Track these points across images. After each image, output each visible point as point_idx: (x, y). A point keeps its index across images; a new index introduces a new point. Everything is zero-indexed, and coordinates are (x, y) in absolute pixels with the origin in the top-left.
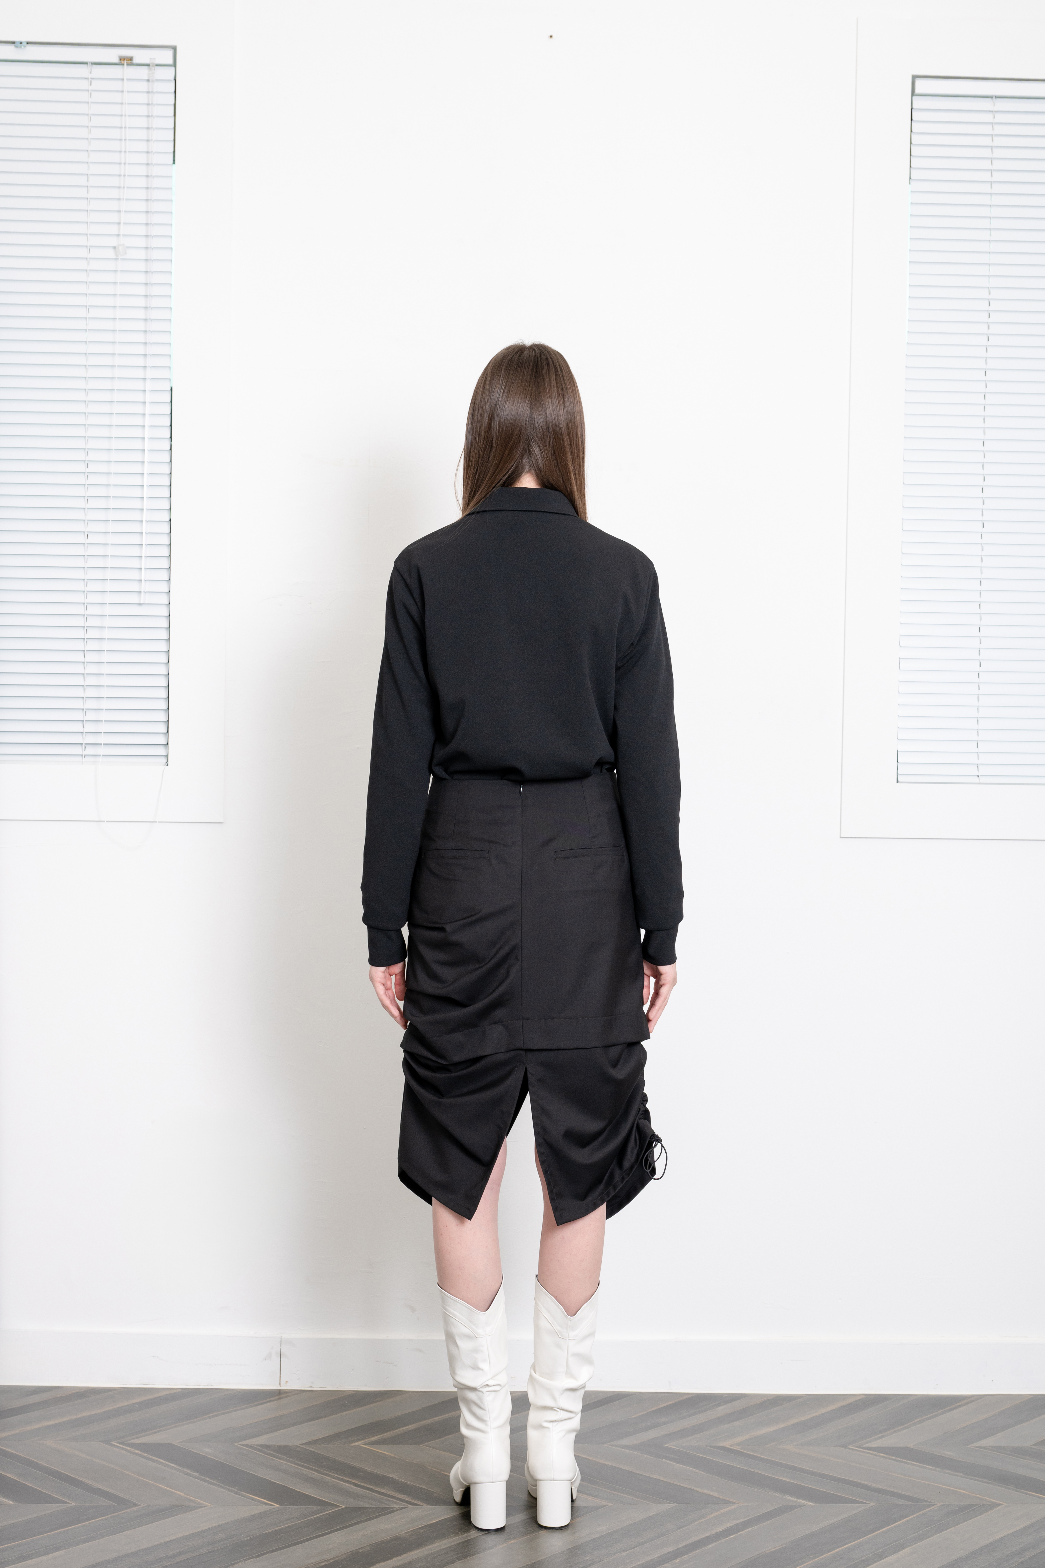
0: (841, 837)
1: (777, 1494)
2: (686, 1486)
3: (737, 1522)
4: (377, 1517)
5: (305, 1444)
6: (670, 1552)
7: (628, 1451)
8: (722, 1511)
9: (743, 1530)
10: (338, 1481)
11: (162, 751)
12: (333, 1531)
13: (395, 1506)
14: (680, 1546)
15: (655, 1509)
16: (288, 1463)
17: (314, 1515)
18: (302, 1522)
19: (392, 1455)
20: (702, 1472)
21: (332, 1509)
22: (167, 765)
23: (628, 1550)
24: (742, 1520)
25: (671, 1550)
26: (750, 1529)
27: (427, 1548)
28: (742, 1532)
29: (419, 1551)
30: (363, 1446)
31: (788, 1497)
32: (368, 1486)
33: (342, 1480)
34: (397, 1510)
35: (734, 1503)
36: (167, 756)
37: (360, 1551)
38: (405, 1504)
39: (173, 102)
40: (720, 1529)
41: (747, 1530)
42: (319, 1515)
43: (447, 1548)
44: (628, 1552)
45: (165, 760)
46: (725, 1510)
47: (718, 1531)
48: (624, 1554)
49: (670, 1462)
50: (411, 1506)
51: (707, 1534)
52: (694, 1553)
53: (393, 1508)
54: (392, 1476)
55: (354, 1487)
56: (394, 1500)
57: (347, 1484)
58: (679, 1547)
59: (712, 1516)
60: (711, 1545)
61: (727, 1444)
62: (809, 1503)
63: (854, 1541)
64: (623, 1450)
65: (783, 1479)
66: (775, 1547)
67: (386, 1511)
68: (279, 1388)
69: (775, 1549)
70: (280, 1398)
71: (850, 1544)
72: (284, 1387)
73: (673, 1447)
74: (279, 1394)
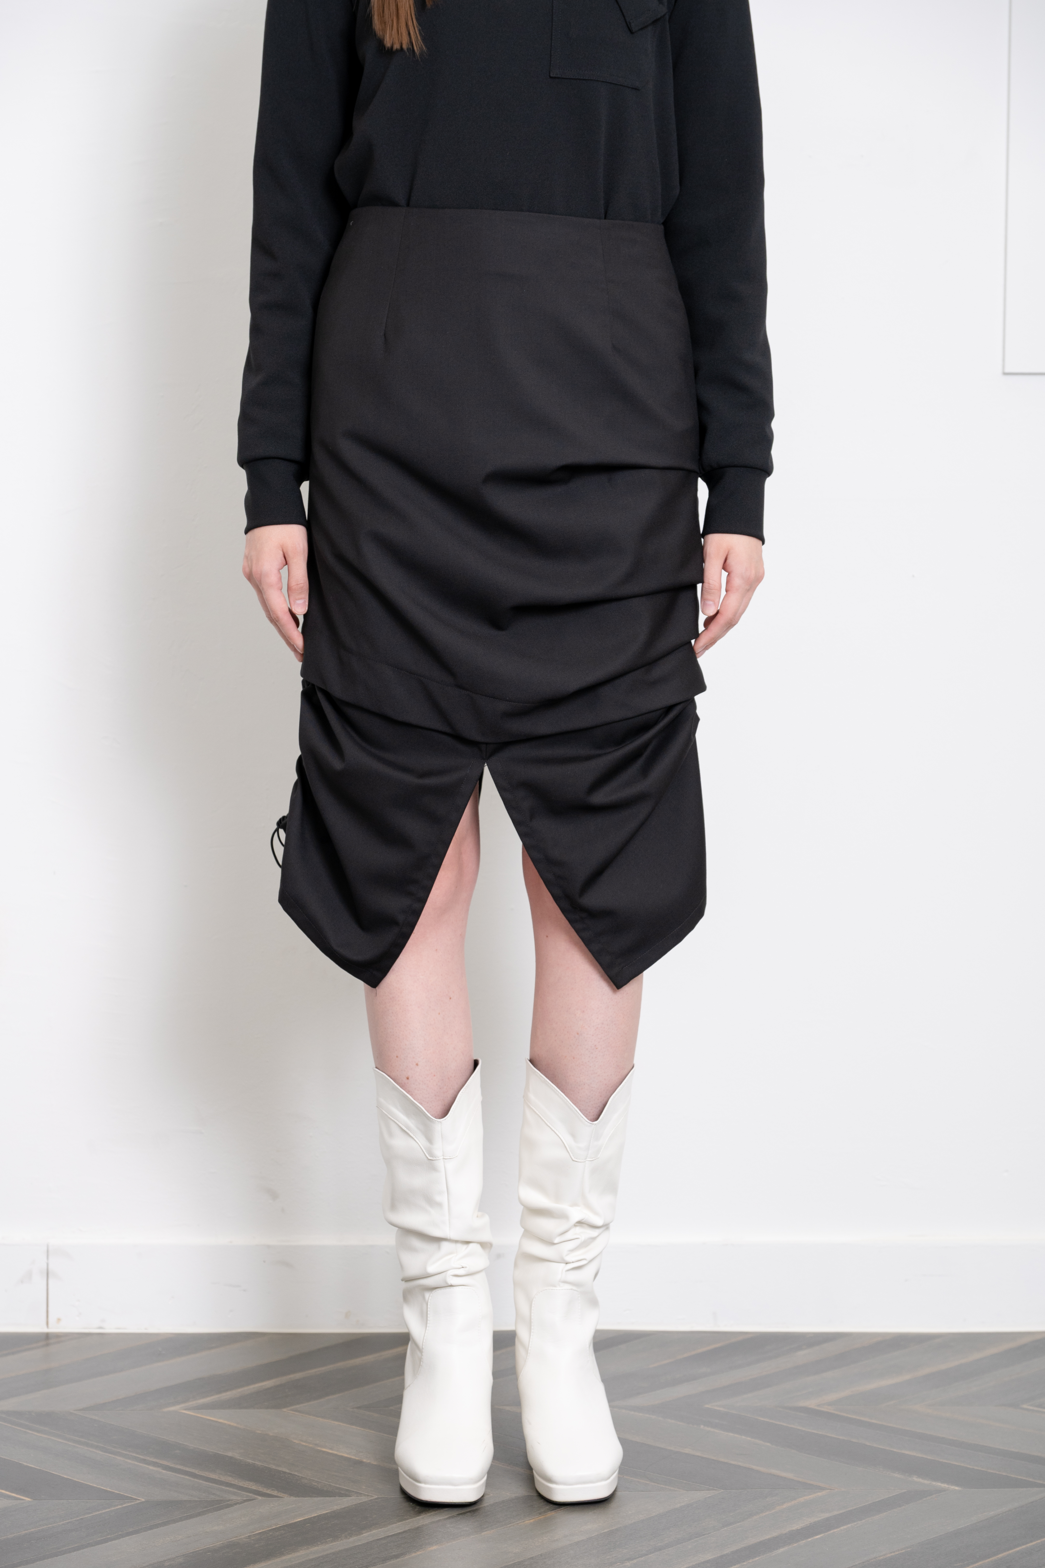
1: (896, 1475)
2: (740, 1464)
3: (827, 1515)
4: (199, 1514)
5: (83, 1409)
6: (708, 1562)
7: (641, 1414)
8: (802, 1500)
9: (837, 1527)
10: (136, 1463)
12: (122, 1536)
13: (233, 1497)
14: (726, 1551)
15: (684, 1498)
16: (52, 1438)
17: (89, 1513)
18: (68, 1523)
19: (232, 1424)
20: (768, 1444)
21: (122, 1504)
23: (635, 1559)
24: (836, 1513)
25: (710, 1558)
26: (849, 1525)
27: (284, 1558)
28: (835, 1530)
29: (270, 1562)
30: (184, 1412)
31: (915, 1479)
32: (187, 1469)
33: (144, 1461)
34: (236, 1504)
35: (821, 1489)
37: (167, 1564)
38: (251, 1495)
40: (796, 1526)
41: (845, 1527)
42: (100, 1512)
43: (319, 1557)
44: (635, 1561)
46: (805, 1498)
47: (794, 1528)
48: (628, 1564)
49: (712, 1430)
50: (260, 1498)
51: (775, 1534)
52: (751, 1561)
53: (229, 1500)
54: (230, 1454)
55: (164, 1471)
56: (231, 1489)
57: (151, 1468)
58: (725, 1553)
59: (785, 1506)
60: (781, 1550)
61: (812, 1403)
62: (953, 1487)
63: (1031, 1542)
64: (632, 1413)
65: (907, 1452)
66: (894, 1552)
67: (217, 1505)
68: (45, 1330)
69: (893, 1554)
70: (47, 1345)
71: (1024, 1547)
72: (54, 1329)
73: (718, 1409)
74: (47, 1338)
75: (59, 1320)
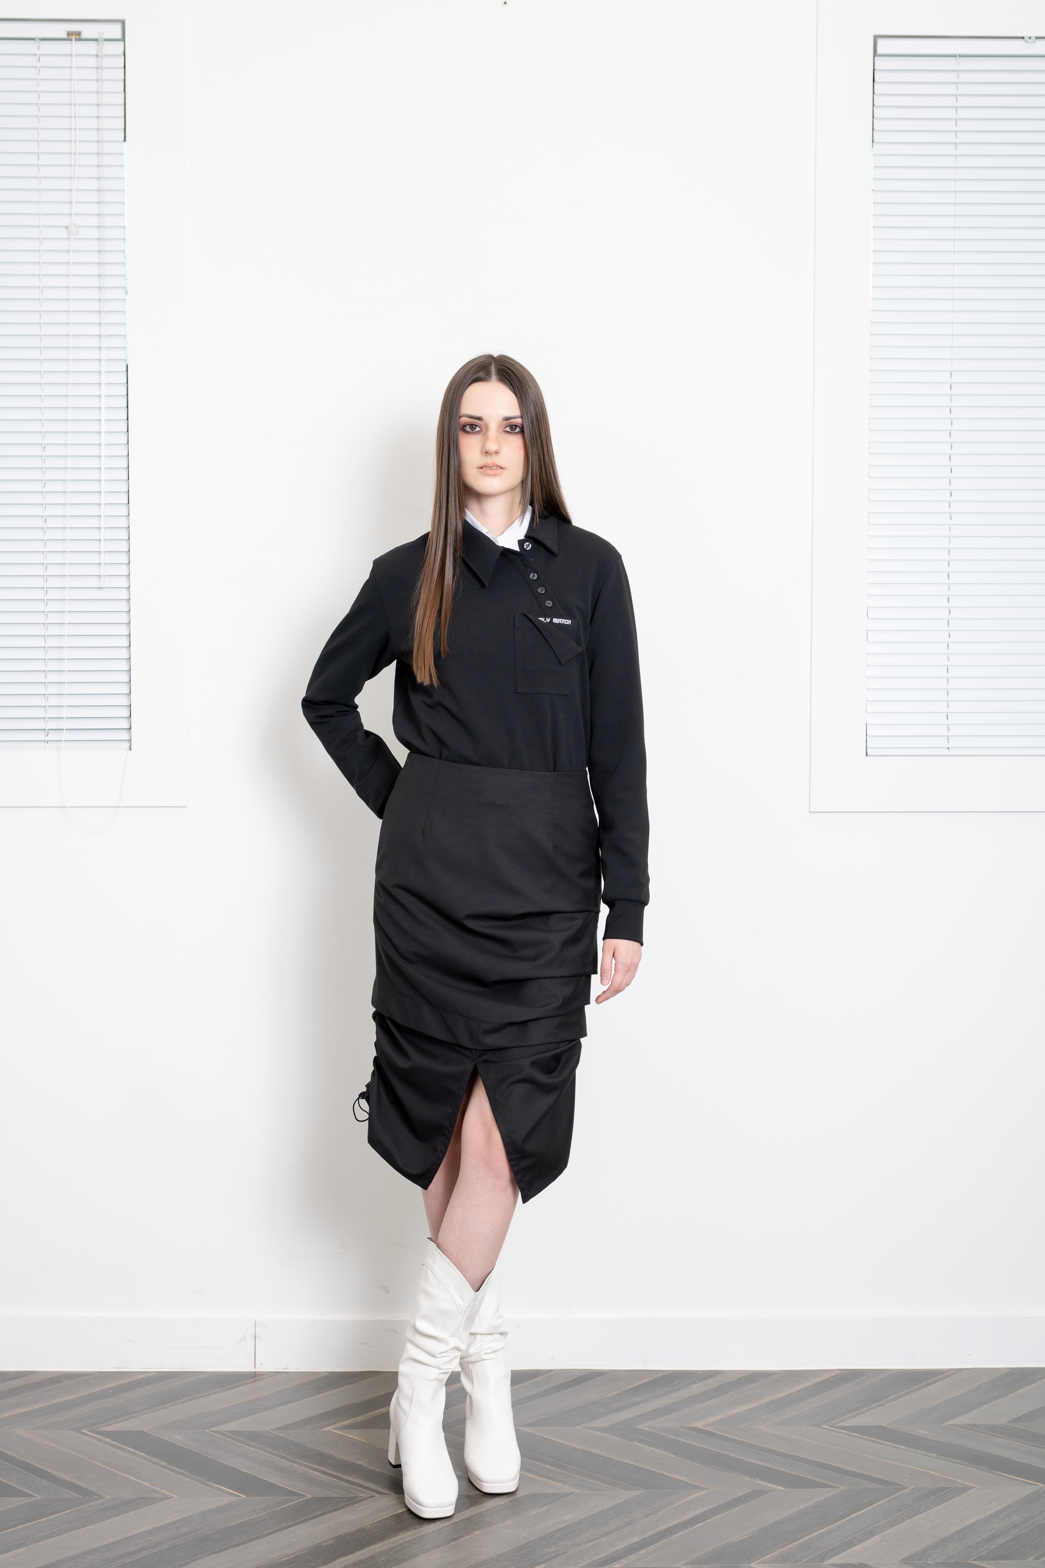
0: (810, 812)
1: (747, 1479)
2: (656, 1471)
3: (705, 1509)
4: (343, 1507)
5: (275, 1429)
6: (635, 1543)
7: (600, 1433)
8: (691, 1497)
9: (711, 1518)
10: (306, 1469)
11: (124, 736)
12: (298, 1523)
13: (362, 1495)
14: (647, 1536)
15: (623, 1496)
16: (258, 1450)
17: (279, 1506)
18: (266, 1514)
19: (362, 1440)
20: (673, 1456)
21: (297, 1500)
22: (131, 750)
23: (593, 1541)
24: (711, 1507)
25: (636, 1541)
26: (718, 1516)
27: (391, 1540)
28: (710, 1520)
29: (383, 1543)
30: (334, 1431)
31: (758, 1481)
32: (336, 1474)
33: (311, 1468)
34: (363, 1500)
35: (703, 1489)
36: (130, 741)
37: (323, 1544)
38: (372, 1493)
39: (123, 78)
40: (687, 1517)
41: (715, 1518)
42: (285, 1506)
43: (411, 1540)
44: (593, 1543)
45: (128, 745)
46: (693, 1496)
47: (686, 1519)
48: (589, 1545)
49: (641, 1445)
50: (378, 1495)
51: (674, 1523)
52: (660, 1543)
53: (360, 1497)
54: (360, 1463)
55: (322, 1475)
56: (361, 1489)
57: (315, 1473)
58: (646, 1537)
59: (681, 1502)
60: (678, 1534)
61: (699, 1425)
62: (779, 1488)
63: (823, 1528)
64: (595, 1432)
65: (754, 1461)
66: (743, 1536)
67: (352, 1501)
68: (254, 1370)
69: (742, 1538)
70: (255, 1381)
71: (819, 1532)
72: (259, 1369)
73: (645, 1429)
74: (254, 1376)
75: (262, 1364)
